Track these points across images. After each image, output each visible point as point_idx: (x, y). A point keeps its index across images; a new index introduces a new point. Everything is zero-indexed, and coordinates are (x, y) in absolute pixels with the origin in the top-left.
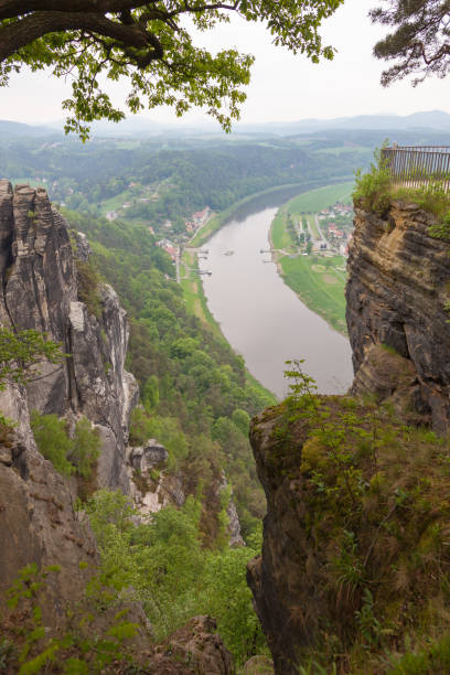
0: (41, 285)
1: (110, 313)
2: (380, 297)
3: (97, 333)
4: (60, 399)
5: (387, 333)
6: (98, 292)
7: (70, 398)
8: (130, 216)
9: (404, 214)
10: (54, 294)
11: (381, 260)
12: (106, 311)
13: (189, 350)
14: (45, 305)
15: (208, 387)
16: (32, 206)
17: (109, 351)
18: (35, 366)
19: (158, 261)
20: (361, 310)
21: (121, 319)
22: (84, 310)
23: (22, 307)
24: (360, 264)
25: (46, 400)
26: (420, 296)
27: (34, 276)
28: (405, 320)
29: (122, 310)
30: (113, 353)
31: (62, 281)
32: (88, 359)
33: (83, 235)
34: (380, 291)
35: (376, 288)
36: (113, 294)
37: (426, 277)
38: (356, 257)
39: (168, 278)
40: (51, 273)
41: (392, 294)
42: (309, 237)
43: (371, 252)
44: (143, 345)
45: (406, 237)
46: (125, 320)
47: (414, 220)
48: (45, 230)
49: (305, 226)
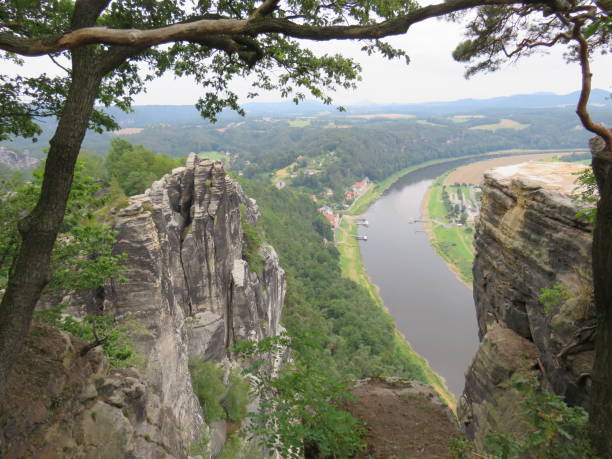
0: (211, 244)
1: (270, 271)
2: (502, 274)
3: (255, 289)
4: (218, 347)
5: (508, 311)
6: (261, 252)
7: (227, 346)
8: (295, 184)
9: (524, 193)
10: (221, 251)
11: (503, 237)
12: (266, 269)
13: (341, 311)
14: (212, 261)
15: (357, 348)
16: (210, 175)
17: (266, 306)
18: (201, 314)
19: (318, 226)
20: (485, 285)
21: (279, 277)
22: (245, 267)
23: (194, 262)
24: (486, 240)
25: (206, 347)
26: (539, 276)
27: (205, 235)
28: (527, 301)
29: (280, 269)
30: (270, 308)
31: (229, 241)
32: (245, 313)
33: (253, 201)
34: (502, 268)
35: (498, 265)
36: (273, 254)
37: (545, 257)
38: (481, 232)
39: (326, 241)
40: (220, 233)
41: (513, 272)
42: (464, 209)
43: (494, 229)
44: (299, 303)
45: (527, 215)
46: (283, 279)
47: (534, 199)
48: (218, 196)
49: (461, 198)
